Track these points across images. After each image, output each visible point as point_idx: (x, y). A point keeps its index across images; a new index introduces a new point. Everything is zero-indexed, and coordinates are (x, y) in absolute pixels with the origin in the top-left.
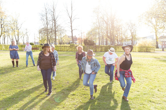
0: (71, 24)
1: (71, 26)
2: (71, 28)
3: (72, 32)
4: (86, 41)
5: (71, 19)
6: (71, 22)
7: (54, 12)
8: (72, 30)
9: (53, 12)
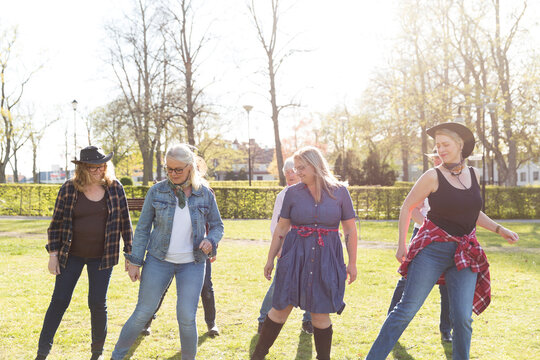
0: (272, 76)
1: (272, 91)
2: (273, 101)
3: (275, 117)
4: (348, 161)
5: (270, 53)
6: (271, 68)
7: (184, 22)
8: (275, 108)
9: (181, 18)
